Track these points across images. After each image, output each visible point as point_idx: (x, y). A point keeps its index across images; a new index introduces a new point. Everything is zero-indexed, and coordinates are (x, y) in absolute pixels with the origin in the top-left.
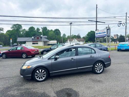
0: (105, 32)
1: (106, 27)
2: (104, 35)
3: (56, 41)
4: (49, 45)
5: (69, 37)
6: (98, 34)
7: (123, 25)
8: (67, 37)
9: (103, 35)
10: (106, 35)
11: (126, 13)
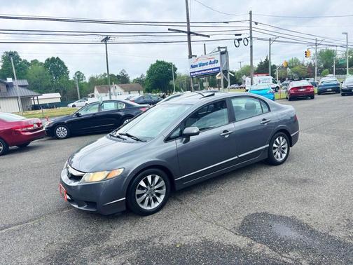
0: (216, 62)
1: (219, 48)
2: (213, 69)
3: (58, 95)
4: (36, 107)
5: (94, 82)
6: (196, 66)
7: (246, 43)
8: (87, 81)
9: (210, 69)
10: (219, 68)
11: (251, 13)
